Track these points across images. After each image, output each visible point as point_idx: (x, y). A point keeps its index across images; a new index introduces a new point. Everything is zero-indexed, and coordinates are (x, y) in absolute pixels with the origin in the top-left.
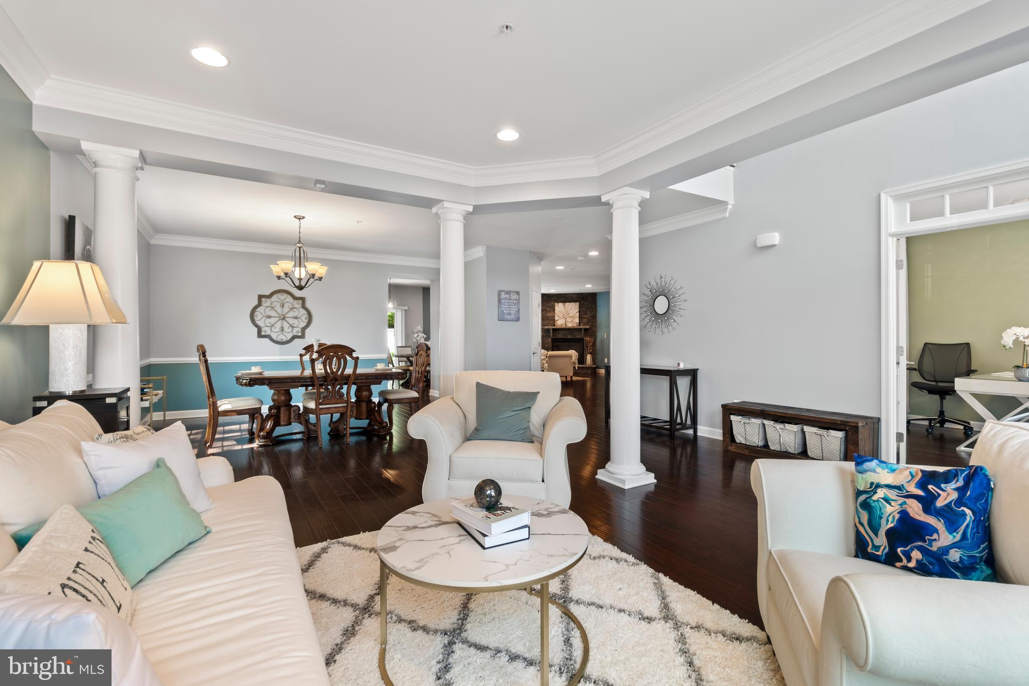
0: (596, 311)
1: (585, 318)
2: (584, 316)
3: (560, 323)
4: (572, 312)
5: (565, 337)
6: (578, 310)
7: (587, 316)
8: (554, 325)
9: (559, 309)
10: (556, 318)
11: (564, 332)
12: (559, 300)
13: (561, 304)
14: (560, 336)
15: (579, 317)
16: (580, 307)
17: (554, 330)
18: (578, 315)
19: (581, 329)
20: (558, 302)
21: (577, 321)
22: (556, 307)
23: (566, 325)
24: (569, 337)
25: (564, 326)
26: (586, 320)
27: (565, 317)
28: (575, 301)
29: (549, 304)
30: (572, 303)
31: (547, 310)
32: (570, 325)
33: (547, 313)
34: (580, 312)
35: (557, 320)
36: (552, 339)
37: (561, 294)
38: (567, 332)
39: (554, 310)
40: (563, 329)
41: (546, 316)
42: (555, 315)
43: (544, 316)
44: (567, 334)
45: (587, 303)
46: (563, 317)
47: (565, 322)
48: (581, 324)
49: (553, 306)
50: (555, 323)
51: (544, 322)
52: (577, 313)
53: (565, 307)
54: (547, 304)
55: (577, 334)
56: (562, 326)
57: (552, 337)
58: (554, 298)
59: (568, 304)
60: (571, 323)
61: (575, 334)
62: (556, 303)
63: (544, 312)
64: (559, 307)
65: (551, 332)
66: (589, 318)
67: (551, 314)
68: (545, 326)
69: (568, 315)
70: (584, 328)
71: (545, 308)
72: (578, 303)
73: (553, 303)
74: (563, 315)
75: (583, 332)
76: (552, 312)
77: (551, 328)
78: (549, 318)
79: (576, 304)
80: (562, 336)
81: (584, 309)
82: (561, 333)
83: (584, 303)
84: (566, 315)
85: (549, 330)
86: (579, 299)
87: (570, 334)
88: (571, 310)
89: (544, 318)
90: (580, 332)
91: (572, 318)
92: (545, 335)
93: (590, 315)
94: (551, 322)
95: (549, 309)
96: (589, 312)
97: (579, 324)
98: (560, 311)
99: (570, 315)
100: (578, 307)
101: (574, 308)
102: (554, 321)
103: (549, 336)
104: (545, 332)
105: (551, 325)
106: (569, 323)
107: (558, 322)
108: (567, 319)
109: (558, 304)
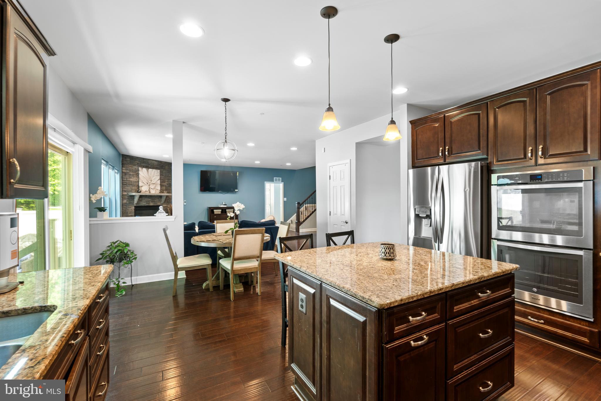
1: (164, 186)
3: (144, 189)
4: (154, 179)
5: (147, 205)
6: (159, 177)
7: (165, 184)
8: (140, 192)
9: (143, 175)
10: (141, 184)
11: (146, 199)
12: (144, 165)
13: (145, 170)
14: (143, 203)
15: (161, 185)
16: (161, 175)
17: (141, 196)
18: (159, 182)
19: (161, 197)
20: (143, 167)
21: (159, 188)
22: (140, 172)
23: (150, 192)
24: (151, 204)
25: (147, 194)
26: (164, 188)
27: (148, 183)
28: (156, 168)
29: (133, 167)
30: (154, 170)
31: (130, 174)
32: (153, 192)
33: (130, 178)
34: (160, 179)
35: (142, 186)
36: (135, 207)
37: (143, 159)
38: (150, 200)
39: (138, 175)
40: (146, 196)
41: (129, 181)
42: (140, 180)
43: (127, 180)
44: (149, 201)
45: (165, 172)
46: (147, 184)
47: (148, 189)
48: (162, 191)
49: (136, 171)
50: (140, 189)
51: (127, 188)
52: (159, 180)
53: (148, 173)
54: (130, 168)
55: (157, 201)
56: (146, 192)
57: (135, 205)
58: (137, 162)
59: (150, 170)
60: (154, 190)
61: (156, 201)
62: (140, 168)
63: (127, 176)
64: (143, 172)
65: (136, 200)
66: (167, 186)
67: (133, 179)
68: (129, 192)
69: (151, 181)
70: (164, 196)
71: (128, 171)
72: (159, 171)
73: (136, 167)
74: (146, 181)
75: (163, 199)
76: (134, 176)
77: (137, 195)
78: (131, 184)
79: (157, 171)
80: (145, 204)
81: (163, 177)
82: (144, 201)
83: (164, 172)
84: (150, 182)
85: (134, 196)
86: (159, 167)
87: (152, 201)
88: (153, 177)
89: (126, 183)
90: (160, 199)
91: (154, 185)
92: (128, 202)
93: (167, 183)
94: (134, 188)
95: (132, 173)
96: (167, 180)
97: (161, 192)
98: (144, 177)
99: (153, 182)
100: (159, 174)
101: (156, 175)
102: (138, 187)
103: (133, 204)
104: (128, 199)
105: (135, 191)
106: (152, 190)
107: (142, 188)
108: (151, 186)
109: (142, 169)
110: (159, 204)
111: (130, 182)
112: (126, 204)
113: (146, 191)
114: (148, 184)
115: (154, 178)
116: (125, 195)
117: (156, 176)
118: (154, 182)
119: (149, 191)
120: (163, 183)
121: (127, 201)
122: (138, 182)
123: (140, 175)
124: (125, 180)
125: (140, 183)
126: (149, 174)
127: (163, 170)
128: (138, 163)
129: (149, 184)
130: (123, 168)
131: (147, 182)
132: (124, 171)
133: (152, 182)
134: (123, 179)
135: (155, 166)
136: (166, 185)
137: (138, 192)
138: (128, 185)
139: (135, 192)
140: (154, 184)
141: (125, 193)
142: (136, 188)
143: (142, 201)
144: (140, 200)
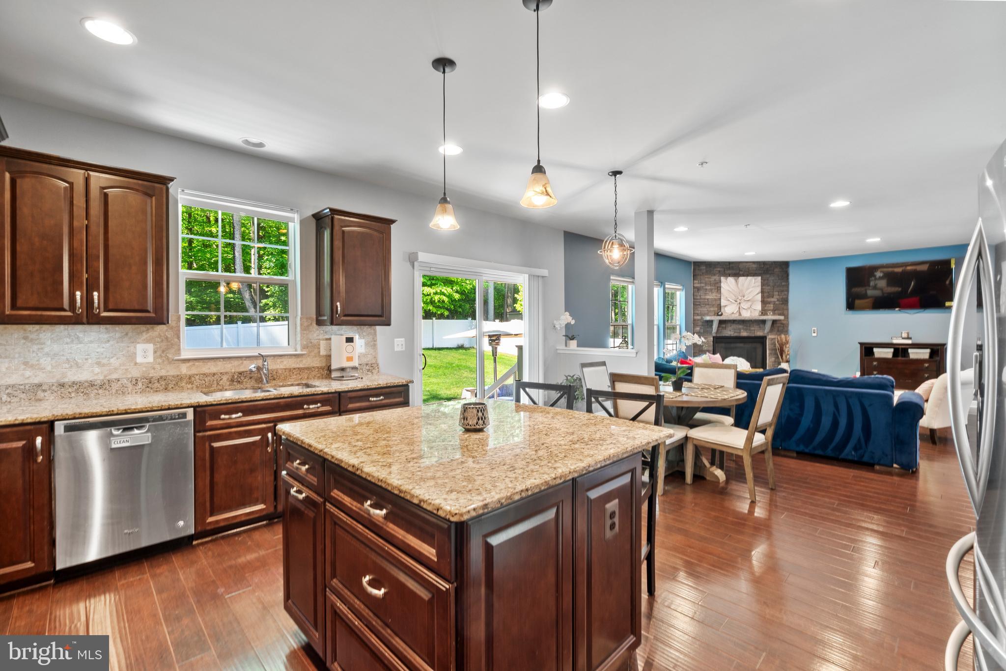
0: (788, 291)
1: (769, 303)
2: (769, 300)
3: (730, 311)
4: (750, 293)
5: (736, 334)
6: (759, 289)
7: (772, 300)
8: (722, 315)
9: (728, 288)
10: (723, 302)
11: (734, 326)
12: (730, 272)
13: (731, 280)
14: (729, 332)
15: (762, 301)
16: (763, 285)
17: (721, 322)
18: (759, 297)
19: (764, 322)
20: (728, 275)
21: (759, 307)
22: (722, 285)
23: (740, 314)
24: (744, 334)
25: (736, 317)
26: (771, 306)
27: (738, 300)
28: (754, 275)
29: (710, 278)
30: (749, 278)
31: (706, 289)
32: (746, 315)
33: (706, 294)
34: (762, 292)
35: (725, 306)
36: (713, 337)
37: (730, 263)
38: (741, 326)
39: (719, 289)
40: (734, 322)
41: (705, 299)
42: (722, 297)
43: (701, 299)
44: (740, 329)
45: (773, 278)
46: (734, 302)
47: (738, 309)
48: (764, 312)
49: (718, 283)
50: (722, 310)
51: (700, 309)
52: (758, 294)
53: (737, 284)
54: (706, 279)
55: (756, 329)
56: (733, 315)
57: (714, 335)
58: (719, 269)
59: (741, 279)
60: (749, 311)
61: (753, 329)
62: (722, 278)
63: (701, 292)
64: (728, 284)
65: (715, 326)
66: (777, 302)
67: (711, 296)
68: (704, 315)
69: (744, 297)
70: (768, 320)
71: (702, 285)
72: (760, 278)
73: (716, 277)
74: (733, 296)
75: (768, 325)
76: (713, 291)
77: (716, 319)
78: (707, 303)
79: (755, 279)
80: (732, 333)
81: (769, 287)
82: (730, 328)
83: (770, 279)
84: (740, 298)
85: (711, 322)
86: (760, 272)
87: (746, 330)
88: (748, 289)
89: (699, 302)
90: (761, 325)
91: (750, 303)
92: (702, 331)
93: (778, 297)
94: (712, 309)
95: (709, 287)
96: (777, 293)
97: (762, 313)
98: (730, 291)
100: (760, 284)
101: (753, 285)
102: (719, 307)
103: (711, 333)
104: (702, 325)
105: (713, 313)
106: (744, 311)
107: (726, 309)
108: (742, 305)
109: (726, 279)
110: (759, 333)
111: (707, 301)
112: (699, 332)
113: (733, 313)
114: (736, 301)
115: (749, 291)
116: (698, 320)
117: (753, 287)
118: (748, 297)
119: (738, 314)
120: (768, 298)
121: (701, 328)
122: (720, 299)
123: (722, 289)
124: (698, 297)
125: (722, 300)
126: (739, 285)
127: (768, 276)
128: (719, 271)
129: (739, 302)
130: (695, 282)
131: (735, 298)
132: (696, 285)
133: (745, 298)
134: (696, 297)
135: (752, 272)
136: (774, 302)
137: (718, 315)
138: (703, 305)
139: (714, 315)
140: (749, 300)
141: (699, 317)
142: (716, 309)
143: (725, 328)
144: (722, 327)
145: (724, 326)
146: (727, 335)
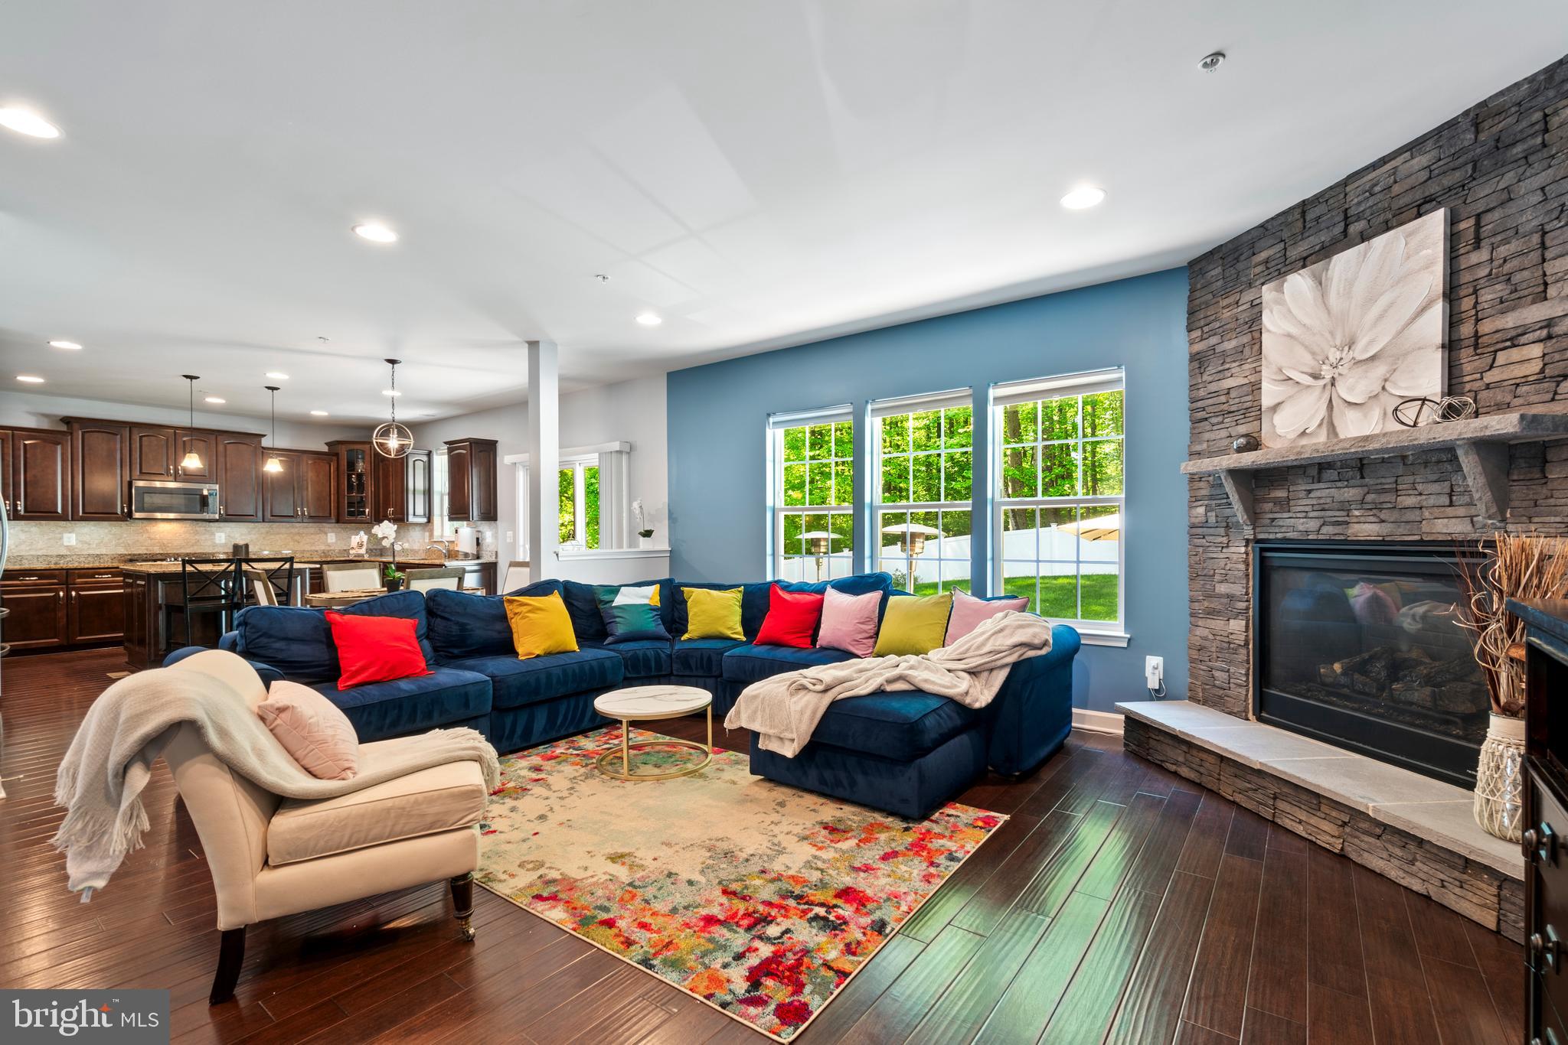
2: (1513, 320)
3: (1295, 424)
4: (1380, 318)
5: (1328, 531)
6: (1431, 283)
8: (1258, 445)
9: (1287, 326)
10: (1270, 393)
11: (1324, 492)
12: (1291, 252)
14: (1298, 521)
15: (1446, 344)
16: (1462, 248)
18: (1433, 323)
21: (1430, 380)
22: (1267, 316)
23: (1332, 437)
24: (1366, 529)
25: (1318, 444)
27: (1327, 372)
29: (1237, 304)
30: (1380, 242)
31: (1223, 354)
32: (1359, 431)
34: (1457, 289)
35: (1275, 408)
38: (1351, 493)
39: (1256, 340)
40: (1319, 469)
41: (1216, 393)
42: (1265, 372)
43: (1211, 395)
44: (1346, 506)
46: (1309, 380)
47: (1323, 412)
49: (1254, 316)
50: (1267, 426)
51: (1207, 436)
52: (1422, 310)
53: (1324, 294)
54: (1226, 314)
55: (1432, 501)
56: (1304, 441)
57: (1249, 533)
59: (1345, 260)
60: (1379, 414)
61: (1412, 501)
62: (1269, 288)
63: (1208, 371)
64: (1289, 307)
65: (1231, 495)
67: (1234, 377)
69: (1351, 345)
71: (1213, 340)
79: (1410, 237)
80: (1313, 525)
84: (1334, 355)
88: (1371, 301)
91: (1380, 370)
92: (1212, 519)
95: (1233, 343)
98: (1289, 336)
99: (1365, 349)
100: (1438, 250)
102: (1259, 413)
103: (1234, 526)
104: (1208, 497)
106: (1352, 415)
107: (1278, 419)
108: (1342, 390)
109: (1280, 289)
110: (1449, 526)
111: (1223, 399)
112: (1205, 524)
113: (1304, 433)
114: (1316, 376)
115: (1378, 308)
117: (1400, 281)
118: (1371, 342)
119: (1325, 432)
121: (1208, 508)
122: (1260, 382)
129: (1328, 377)
131: (1308, 362)
133: (1359, 353)
135: (1402, 202)
138: (1214, 420)
140: (1373, 358)
143: (1285, 505)
144: (1276, 501)
145: (1281, 494)
146: (1291, 535)
